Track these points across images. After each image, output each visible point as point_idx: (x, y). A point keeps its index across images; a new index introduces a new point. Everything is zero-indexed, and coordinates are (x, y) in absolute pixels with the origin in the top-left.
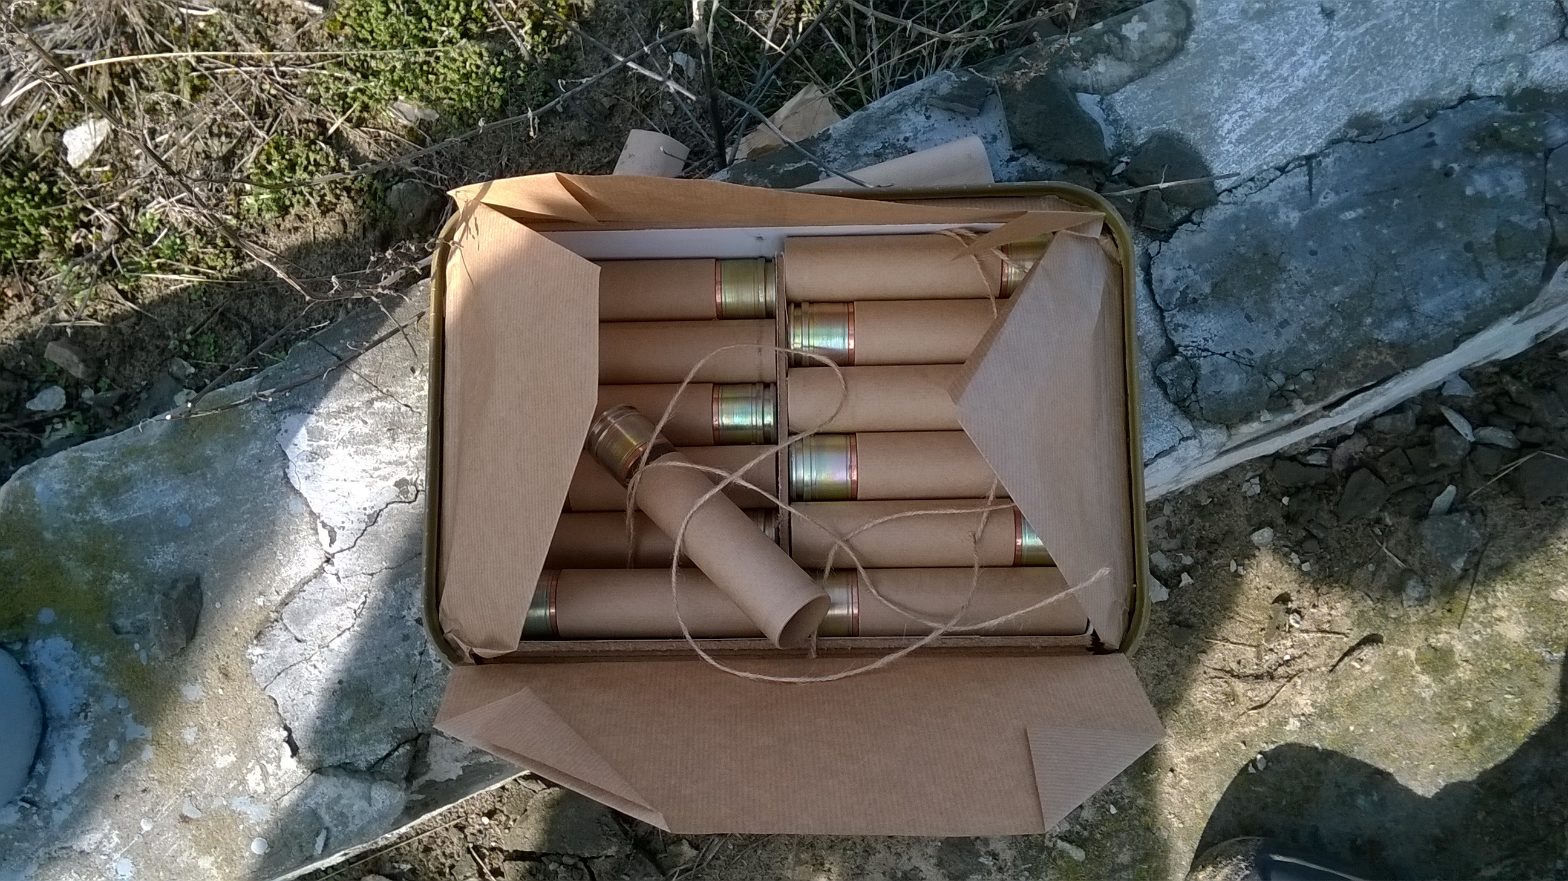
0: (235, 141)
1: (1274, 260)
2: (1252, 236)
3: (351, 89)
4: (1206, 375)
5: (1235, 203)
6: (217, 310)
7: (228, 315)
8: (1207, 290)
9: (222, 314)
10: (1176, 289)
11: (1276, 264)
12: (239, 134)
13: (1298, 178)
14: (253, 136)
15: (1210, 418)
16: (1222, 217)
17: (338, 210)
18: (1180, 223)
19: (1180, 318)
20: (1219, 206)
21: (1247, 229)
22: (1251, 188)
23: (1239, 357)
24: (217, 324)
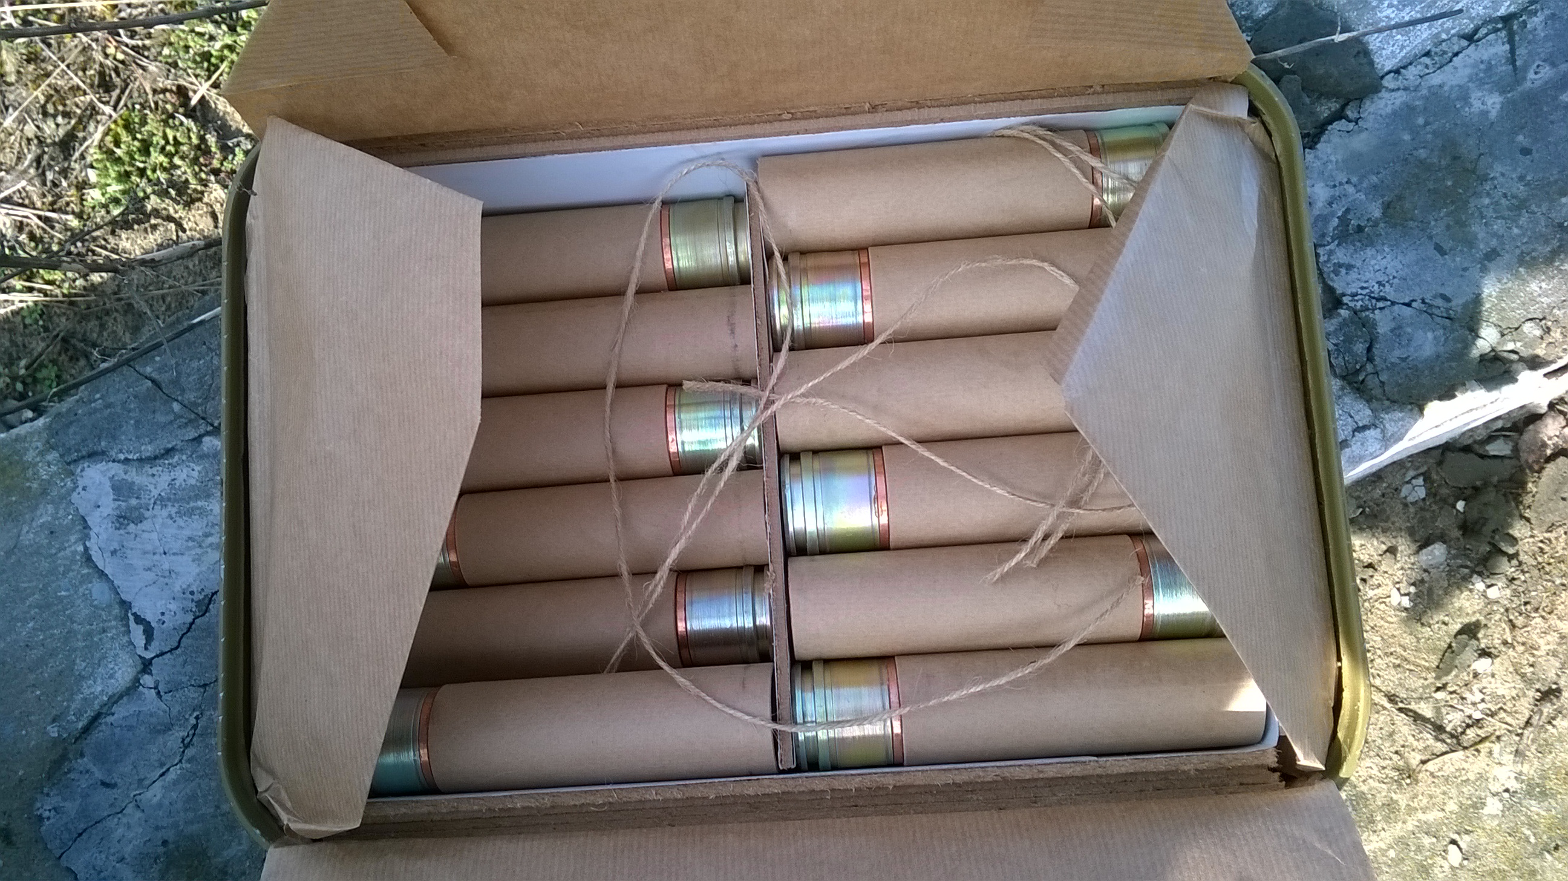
0: (73, 122)
1: (1469, 166)
2: (1434, 133)
3: (218, 45)
4: (1385, 335)
5: (1406, 89)
6: (58, 335)
7: (74, 341)
8: (1377, 213)
9: (65, 340)
10: (1333, 214)
11: (1474, 171)
12: (79, 111)
13: (1495, 48)
14: (98, 113)
15: (1396, 397)
16: (1389, 110)
17: (206, 200)
18: (1330, 121)
19: (1341, 255)
20: (1384, 94)
21: (1427, 123)
22: (1427, 67)
23: (1430, 306)
24: (60, 354)
